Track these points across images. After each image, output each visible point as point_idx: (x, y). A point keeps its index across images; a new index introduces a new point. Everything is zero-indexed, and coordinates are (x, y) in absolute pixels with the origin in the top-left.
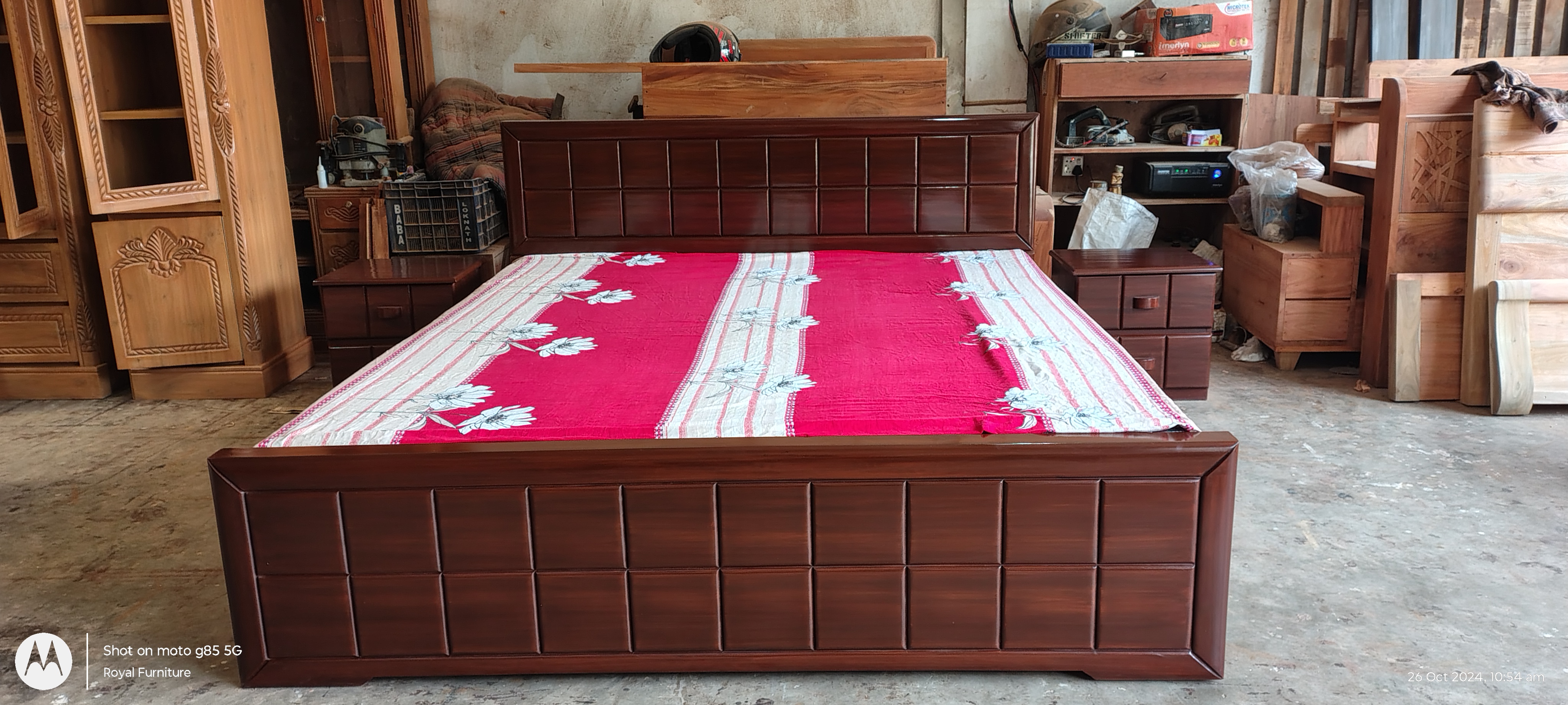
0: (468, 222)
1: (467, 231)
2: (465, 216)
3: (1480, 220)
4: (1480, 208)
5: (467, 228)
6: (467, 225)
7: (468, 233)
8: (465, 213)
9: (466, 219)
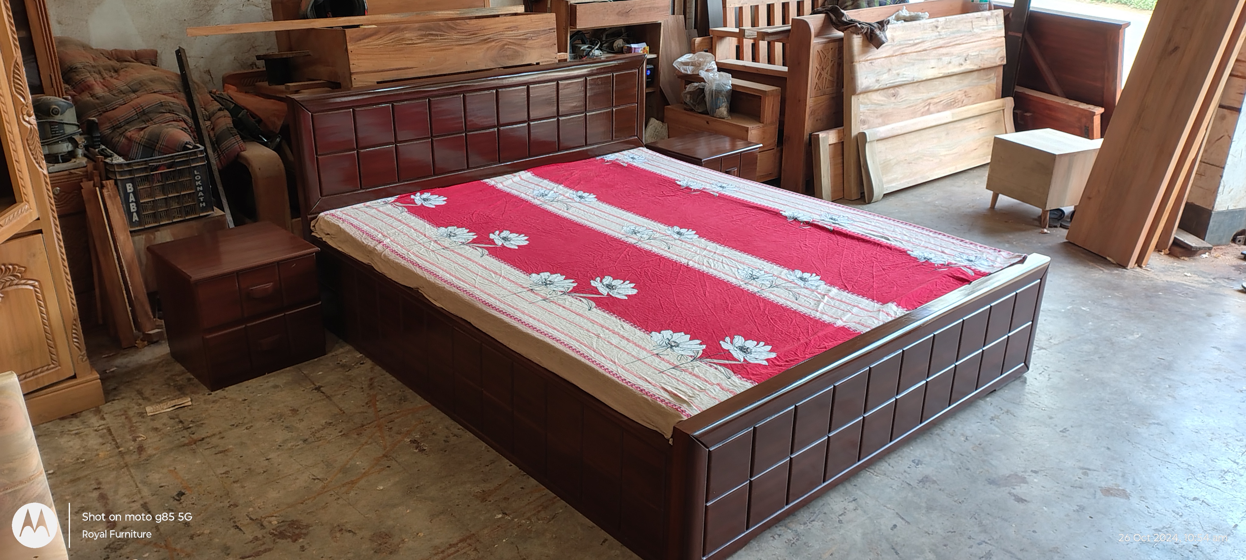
0: (201, 189)
1: (201, 196)
2: (197, 183)
3: (854, 99)
4: (854, 92)
5: (201, 194)
6: (200, 191)
7: (202, 199)
8: (198, 181)
9: (199, 186)
